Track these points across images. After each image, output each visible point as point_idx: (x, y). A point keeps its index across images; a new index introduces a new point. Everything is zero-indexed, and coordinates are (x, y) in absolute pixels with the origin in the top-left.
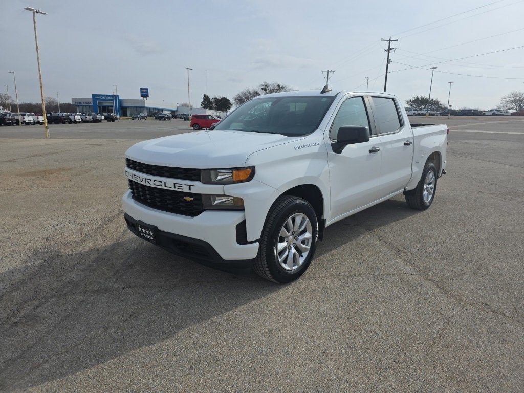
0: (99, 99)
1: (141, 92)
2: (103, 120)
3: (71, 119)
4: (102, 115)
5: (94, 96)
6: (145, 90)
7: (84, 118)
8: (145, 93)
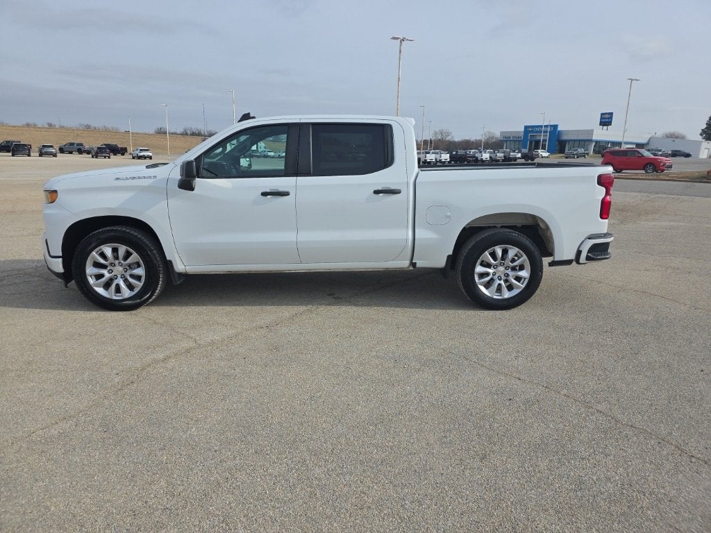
0: (532, 131)
1: (601, 118)
2: (519, 158)
3: (477, 158)
4: (520, 152)
5: (526, 127)
6: (607, 116)
7: (493, 156)
8: (606, 120)
